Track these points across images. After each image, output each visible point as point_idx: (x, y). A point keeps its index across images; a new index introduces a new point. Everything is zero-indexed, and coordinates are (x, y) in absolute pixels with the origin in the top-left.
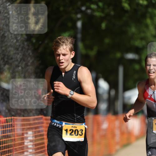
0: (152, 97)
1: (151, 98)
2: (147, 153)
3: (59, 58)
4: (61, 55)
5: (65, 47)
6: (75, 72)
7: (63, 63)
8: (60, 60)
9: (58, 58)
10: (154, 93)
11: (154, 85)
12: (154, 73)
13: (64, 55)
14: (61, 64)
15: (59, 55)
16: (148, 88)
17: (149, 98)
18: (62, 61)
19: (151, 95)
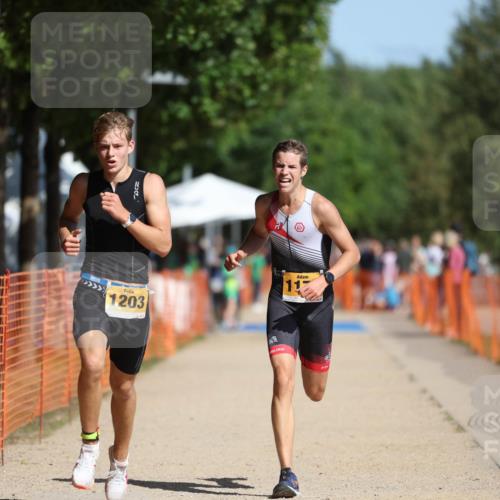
0: (284, 228)
1: (280, 230)
2: (269, 339)
3: (108, 153)
4: (112, 148)
5: (118, 131)
6: (137, 184)
7: (114, 162)
8: (108, 157)
9: (104, 152)
10: (287, 220)
11: (289, 205)
12: (290, 181)
13: (117, 146)
14: (110, 164)
15: (108, 147)
16: (276, 211)
17: (277, 230)
18: (112, 159)
19: (282, 225)
